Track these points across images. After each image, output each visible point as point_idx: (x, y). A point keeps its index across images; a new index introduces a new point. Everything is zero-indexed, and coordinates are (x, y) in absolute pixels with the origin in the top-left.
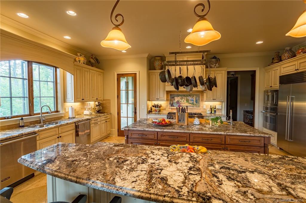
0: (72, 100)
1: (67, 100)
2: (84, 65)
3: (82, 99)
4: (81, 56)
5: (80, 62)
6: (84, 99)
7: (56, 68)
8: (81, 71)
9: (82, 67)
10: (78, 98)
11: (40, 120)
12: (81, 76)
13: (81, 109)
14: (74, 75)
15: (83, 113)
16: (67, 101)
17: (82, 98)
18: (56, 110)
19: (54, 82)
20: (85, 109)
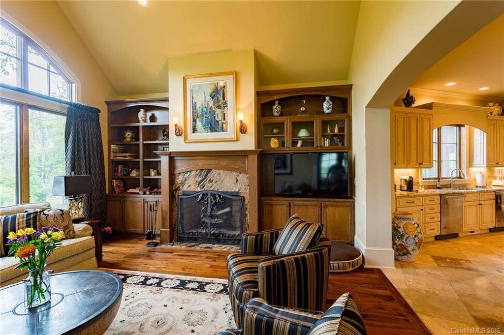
0: (483, 164)
1: (475, 164)
2: (498, 116)
3: (497, 164)
4: (494, 105)
5: (491, 114)
6: (498, 164)
7: (460, 126)
8: (495, 125)
9: (497, 120)
10: (491, 162)
11: (450, 185)
12: (495, 131)
13: (489, 177)
14: (487, 132)
15: (491, 183)
16: (474, 166)
17: (495, 162)
18: (458, 176)
19: (457, 144)
20: (495, 178)
